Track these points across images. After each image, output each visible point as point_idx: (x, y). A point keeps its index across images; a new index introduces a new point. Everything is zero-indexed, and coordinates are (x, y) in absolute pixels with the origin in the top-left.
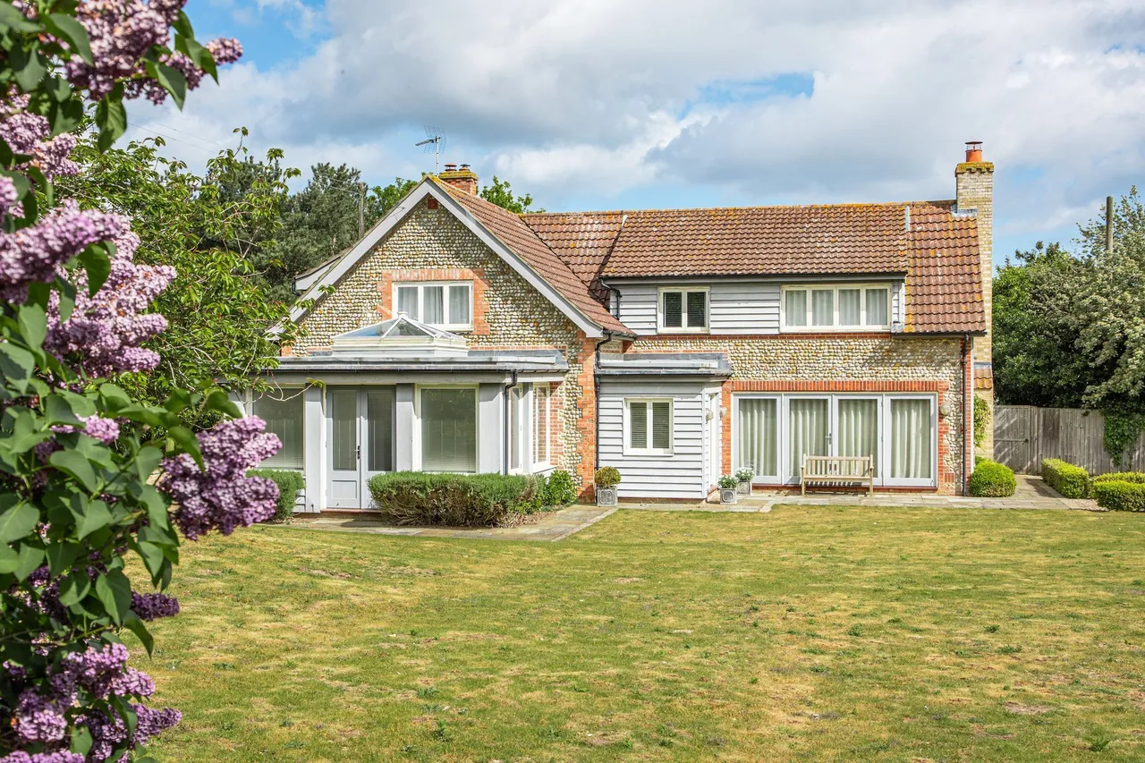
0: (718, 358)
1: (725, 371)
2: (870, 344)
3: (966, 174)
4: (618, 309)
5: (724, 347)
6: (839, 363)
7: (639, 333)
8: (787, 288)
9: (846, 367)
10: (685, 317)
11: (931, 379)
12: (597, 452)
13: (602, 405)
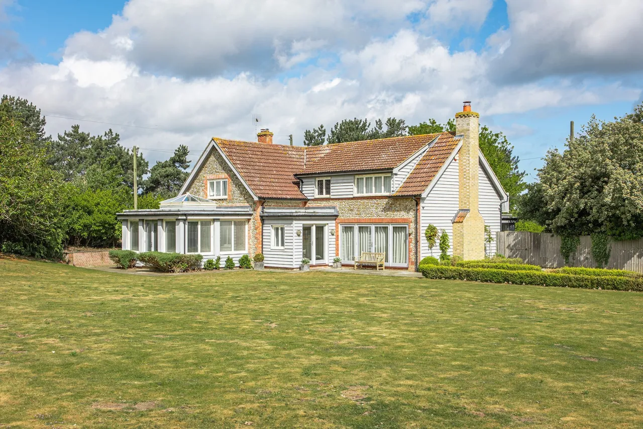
0: (334, 208)
1: (336, 214)
2: (385, 201)
3: (459, 118)
4: (302, 188)
5: (337, 203)
6: (374, 210)
7: (309, 198)
8: (357, 177)
9: (375, 211)
10: (324, 190)
11: (406, 217)
12: (262, 248)
13: (264, 228)
